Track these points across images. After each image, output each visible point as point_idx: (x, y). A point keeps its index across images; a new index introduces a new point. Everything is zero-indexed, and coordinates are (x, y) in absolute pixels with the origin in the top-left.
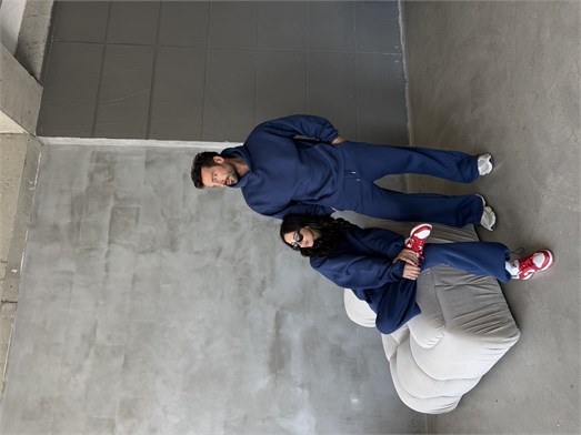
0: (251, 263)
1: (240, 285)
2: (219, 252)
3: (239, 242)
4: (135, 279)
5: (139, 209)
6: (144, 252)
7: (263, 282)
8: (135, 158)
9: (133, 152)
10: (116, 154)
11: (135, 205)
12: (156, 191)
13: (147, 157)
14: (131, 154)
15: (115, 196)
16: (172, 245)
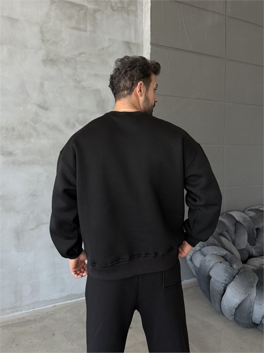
0: (32, 140)
1: (7, 129)
2: (43, 107)
3: (54, 128)
4: (13, 21)
5: (86, 31)
6: (42, 32)
7: (10, 154)
8: (133, 32)
9: (138, 31)
10: (136, 16)
11: (89, 28)
12: (103, 49)
13: (134, 44)
14: (136, 30)
15: (98, 11)
16: (50, 61)
